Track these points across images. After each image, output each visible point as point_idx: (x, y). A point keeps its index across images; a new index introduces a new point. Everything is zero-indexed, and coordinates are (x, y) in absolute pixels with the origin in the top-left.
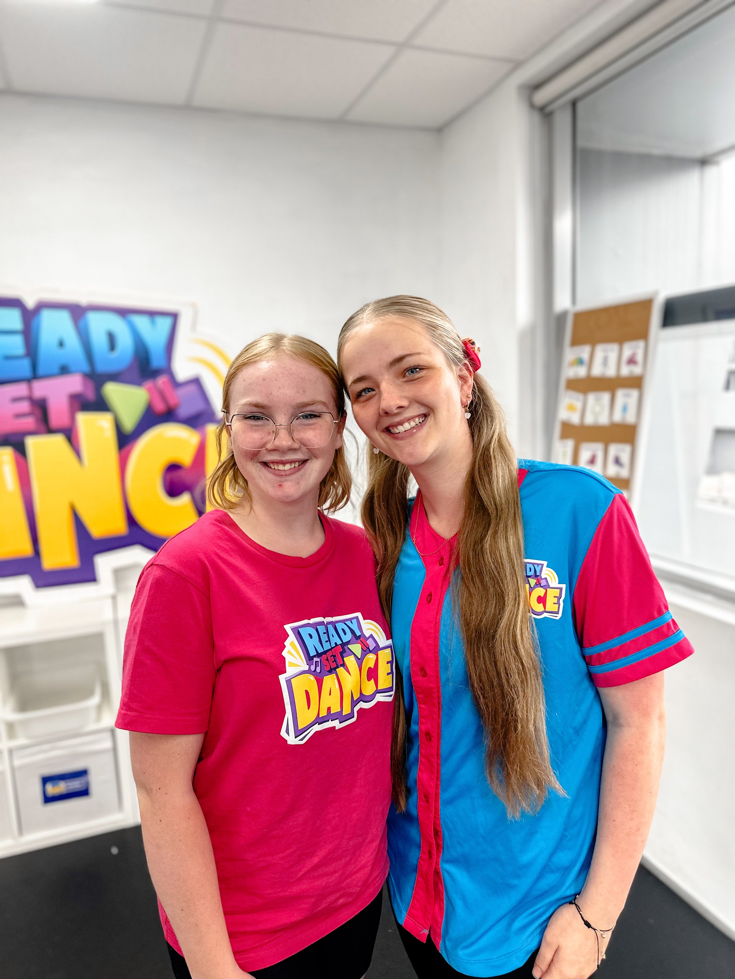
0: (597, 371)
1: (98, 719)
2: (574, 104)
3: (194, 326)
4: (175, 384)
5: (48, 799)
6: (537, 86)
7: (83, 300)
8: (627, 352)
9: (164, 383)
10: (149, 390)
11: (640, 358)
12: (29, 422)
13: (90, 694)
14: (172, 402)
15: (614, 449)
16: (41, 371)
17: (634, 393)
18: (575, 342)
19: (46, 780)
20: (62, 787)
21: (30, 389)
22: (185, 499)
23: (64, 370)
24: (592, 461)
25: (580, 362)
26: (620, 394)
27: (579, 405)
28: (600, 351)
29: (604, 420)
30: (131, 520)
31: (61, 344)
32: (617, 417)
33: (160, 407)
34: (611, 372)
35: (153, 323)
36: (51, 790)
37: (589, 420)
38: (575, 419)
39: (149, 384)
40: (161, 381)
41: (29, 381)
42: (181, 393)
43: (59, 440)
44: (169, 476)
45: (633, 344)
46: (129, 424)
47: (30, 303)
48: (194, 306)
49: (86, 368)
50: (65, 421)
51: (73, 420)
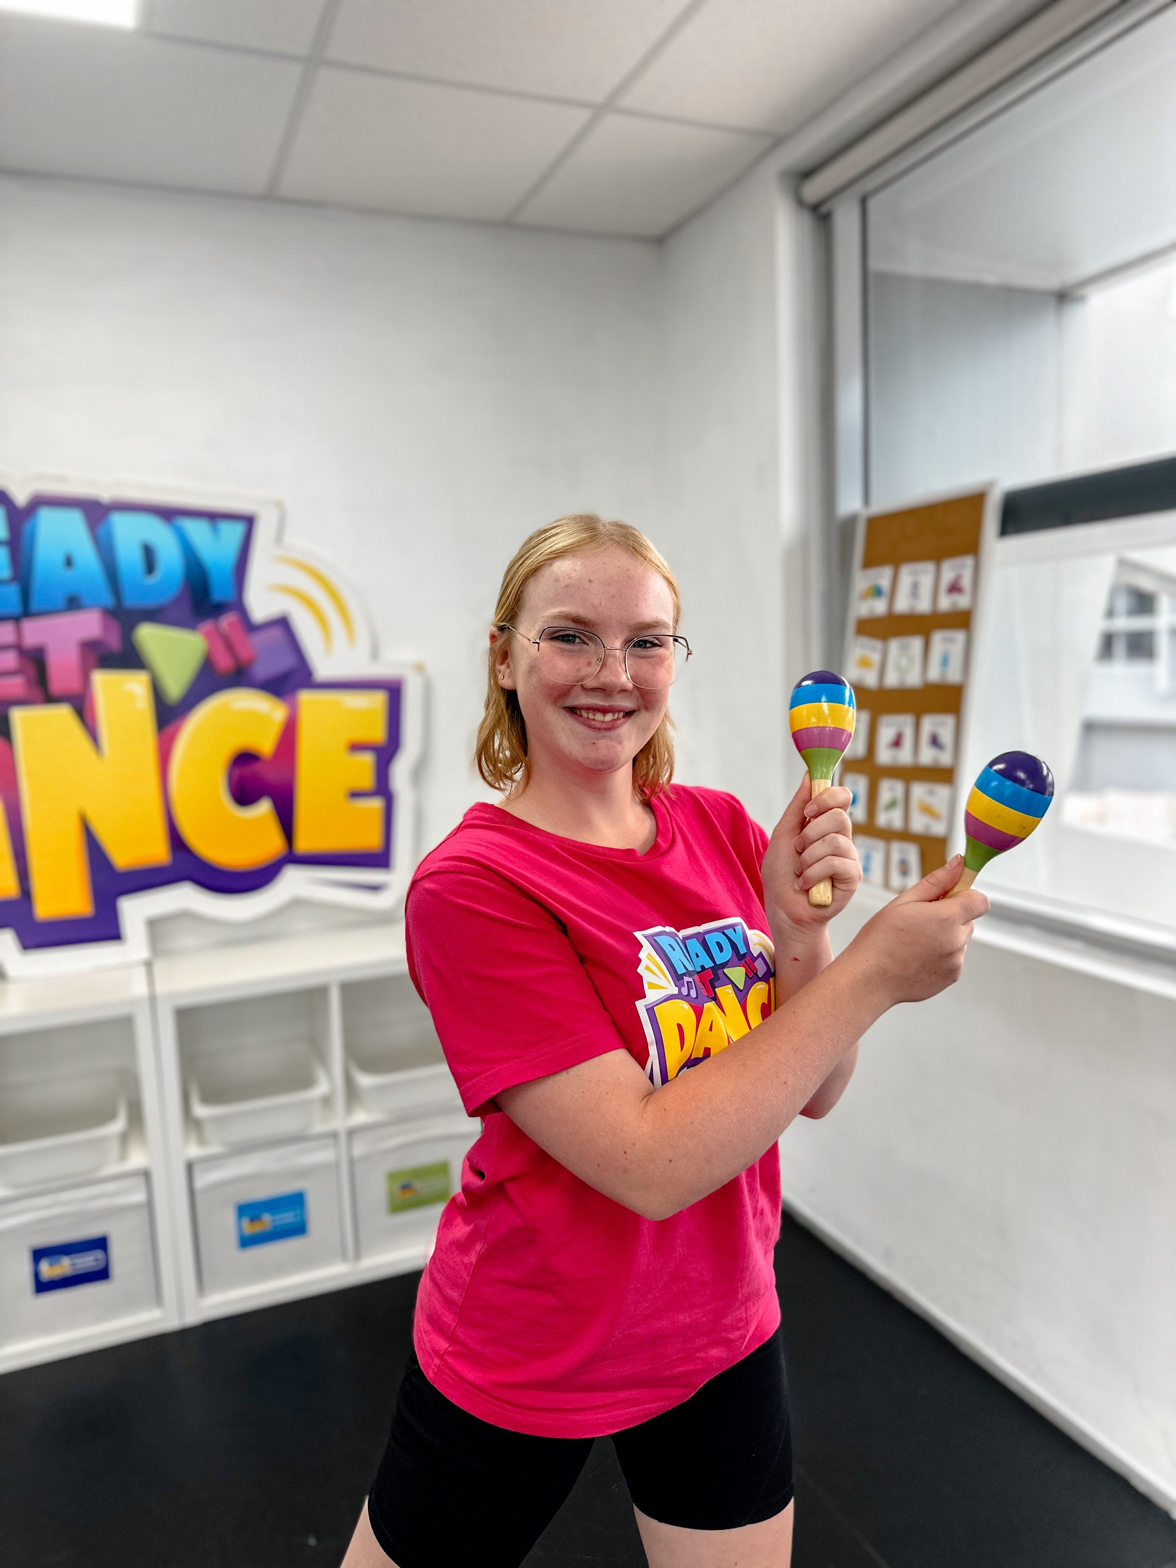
0: (902, 605)
1: (123, 1155)
2: (864, 202)
3: (279, 538)
4: (250, 627)
5: (42, 1286)
6: (807, 174)
7: (105, 494)
8: (948, 574)
9: (230, 624)
10: (208, 636)
11: (966, 582)
12: (16, 685)
13: (109, 1116)
14: (244, 654)
15: (929, 724)
16: (36, 604)
17: (959, 636)
18: (869, 562)
19: (38, 1255)
20: (65, 1266)
21: (19, 631)
22: (264, 808)
23: (73, 603)
24: (897, 743)
25: (877, 592)
26: (938, 638)
27: (876, 658)
28: (907, 575)
29: (913, 679)
30: (179, 841)
31: (69, 562)
32: (934, 674)
33: (224, 662)
34: (924, 606)
35: (215, 530)
36: (48, 1270)
37: (892, 680)
38: (871, 680)
39: (207, 625)
40: (227, 621)
41: (16, 619)
42: (257, 640)
43: (63, 714)
44: (237, 772)
45: (957, 561)
46: (175, 688)
47: (21, 497)
48: (279, 505)
49: (108, 600)
50: (73, 684)
51: (86, 682)
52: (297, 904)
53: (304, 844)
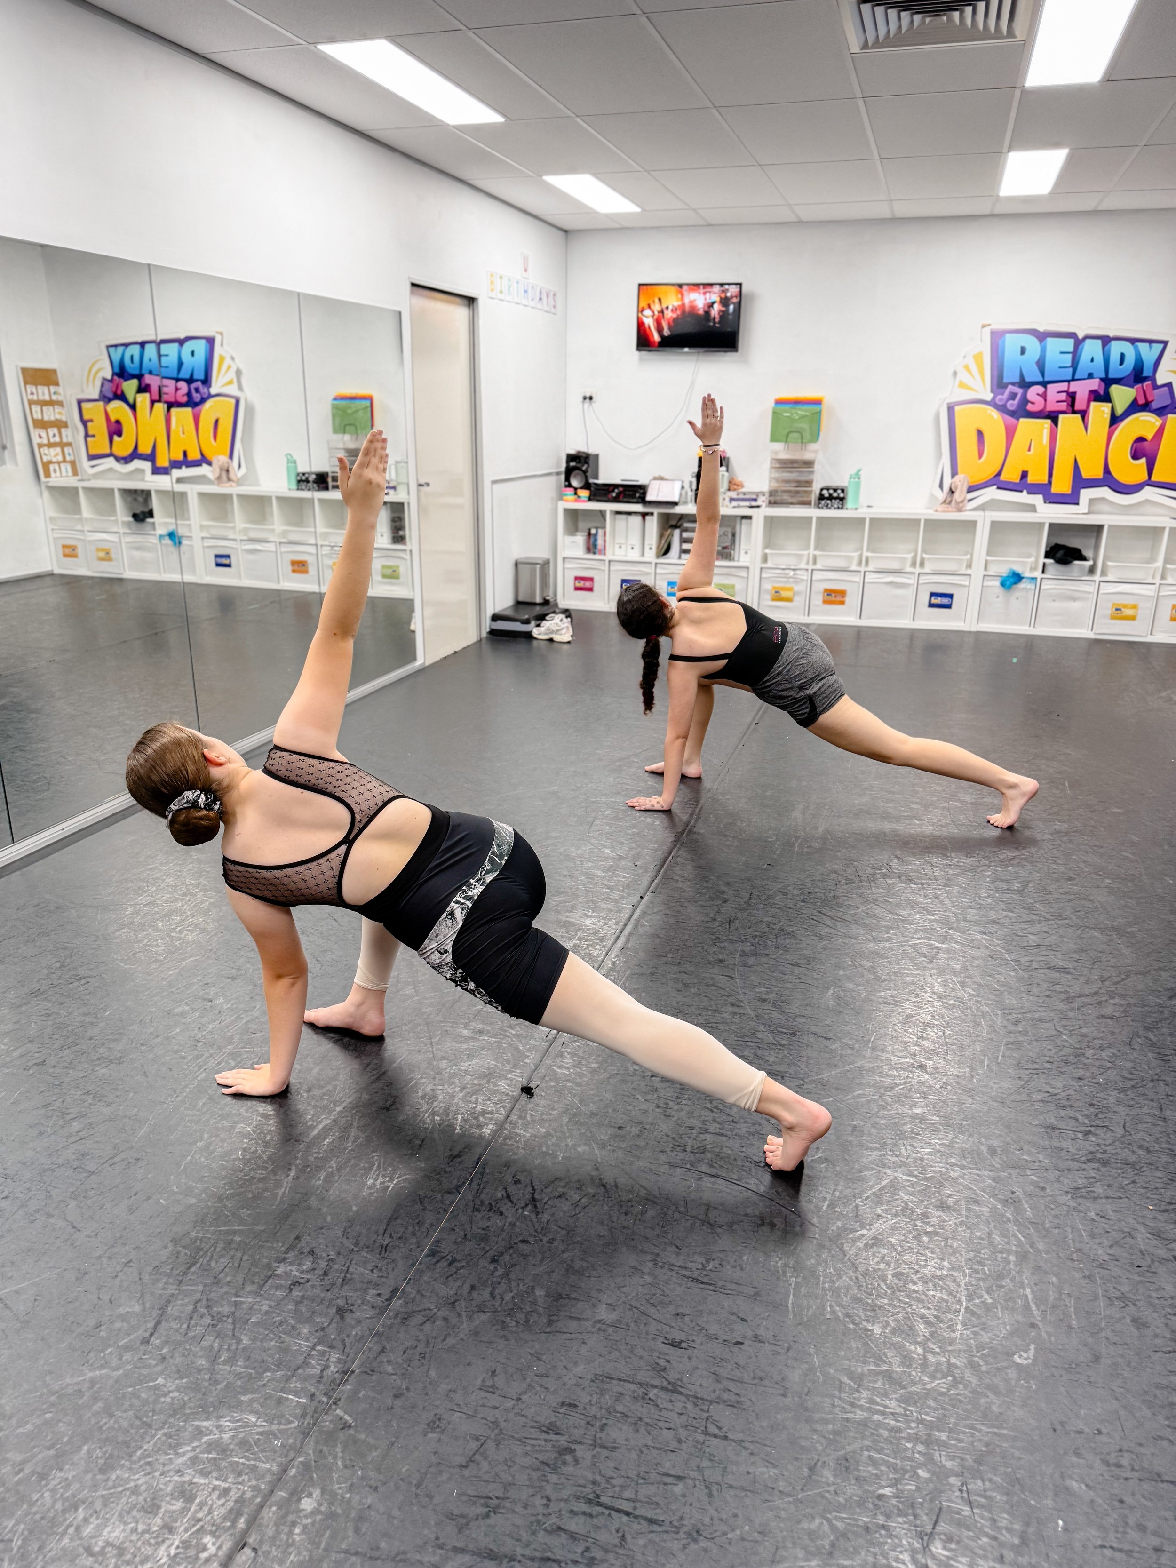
4: (1155, 387)
7: (1111, 334)
9: (1148, 386)
10: (1138, 390)
12: (1063, 406)
14: (1150, 399)
16: (1077, 376)
21: (1069, 386)
22: (1143, 461)
23: (1090, 376)
30: (1107, 470)
31: (1092, 360)
33: (1141, 401)
35: (1151, 347)
39: (1139, 385)
40: (1147, 384)
41: (1069, 381)
42: (1157, 392)
43: (1077, 417)
44: (1136, 445)
46: (1119, 411)
47: (1080, 336)
49: (1103, 375)
50: (1084, 407)
51: (1088, 406)
52: (1147, 501)
53: (1153, 479)
